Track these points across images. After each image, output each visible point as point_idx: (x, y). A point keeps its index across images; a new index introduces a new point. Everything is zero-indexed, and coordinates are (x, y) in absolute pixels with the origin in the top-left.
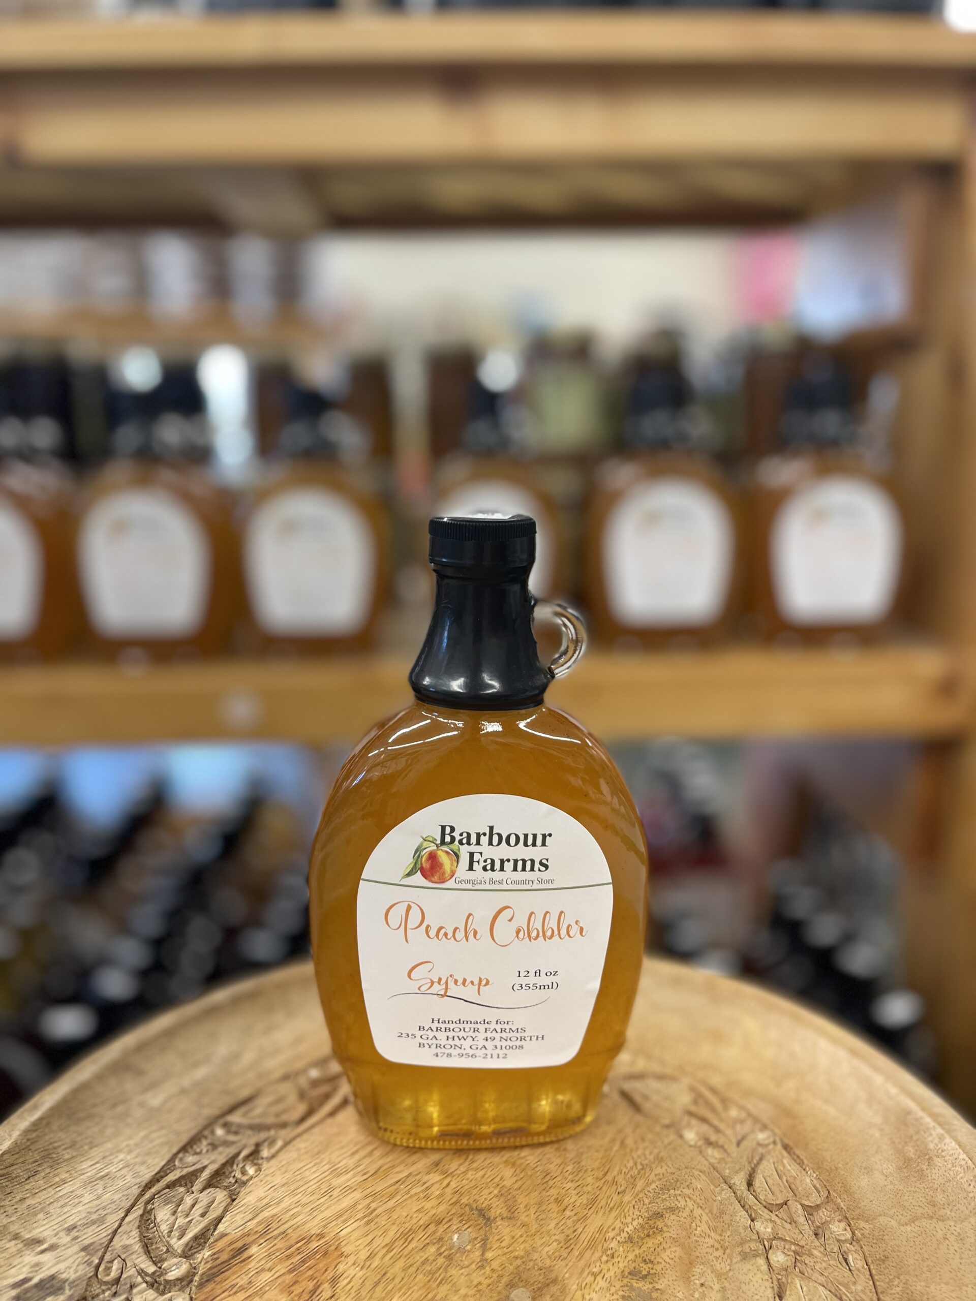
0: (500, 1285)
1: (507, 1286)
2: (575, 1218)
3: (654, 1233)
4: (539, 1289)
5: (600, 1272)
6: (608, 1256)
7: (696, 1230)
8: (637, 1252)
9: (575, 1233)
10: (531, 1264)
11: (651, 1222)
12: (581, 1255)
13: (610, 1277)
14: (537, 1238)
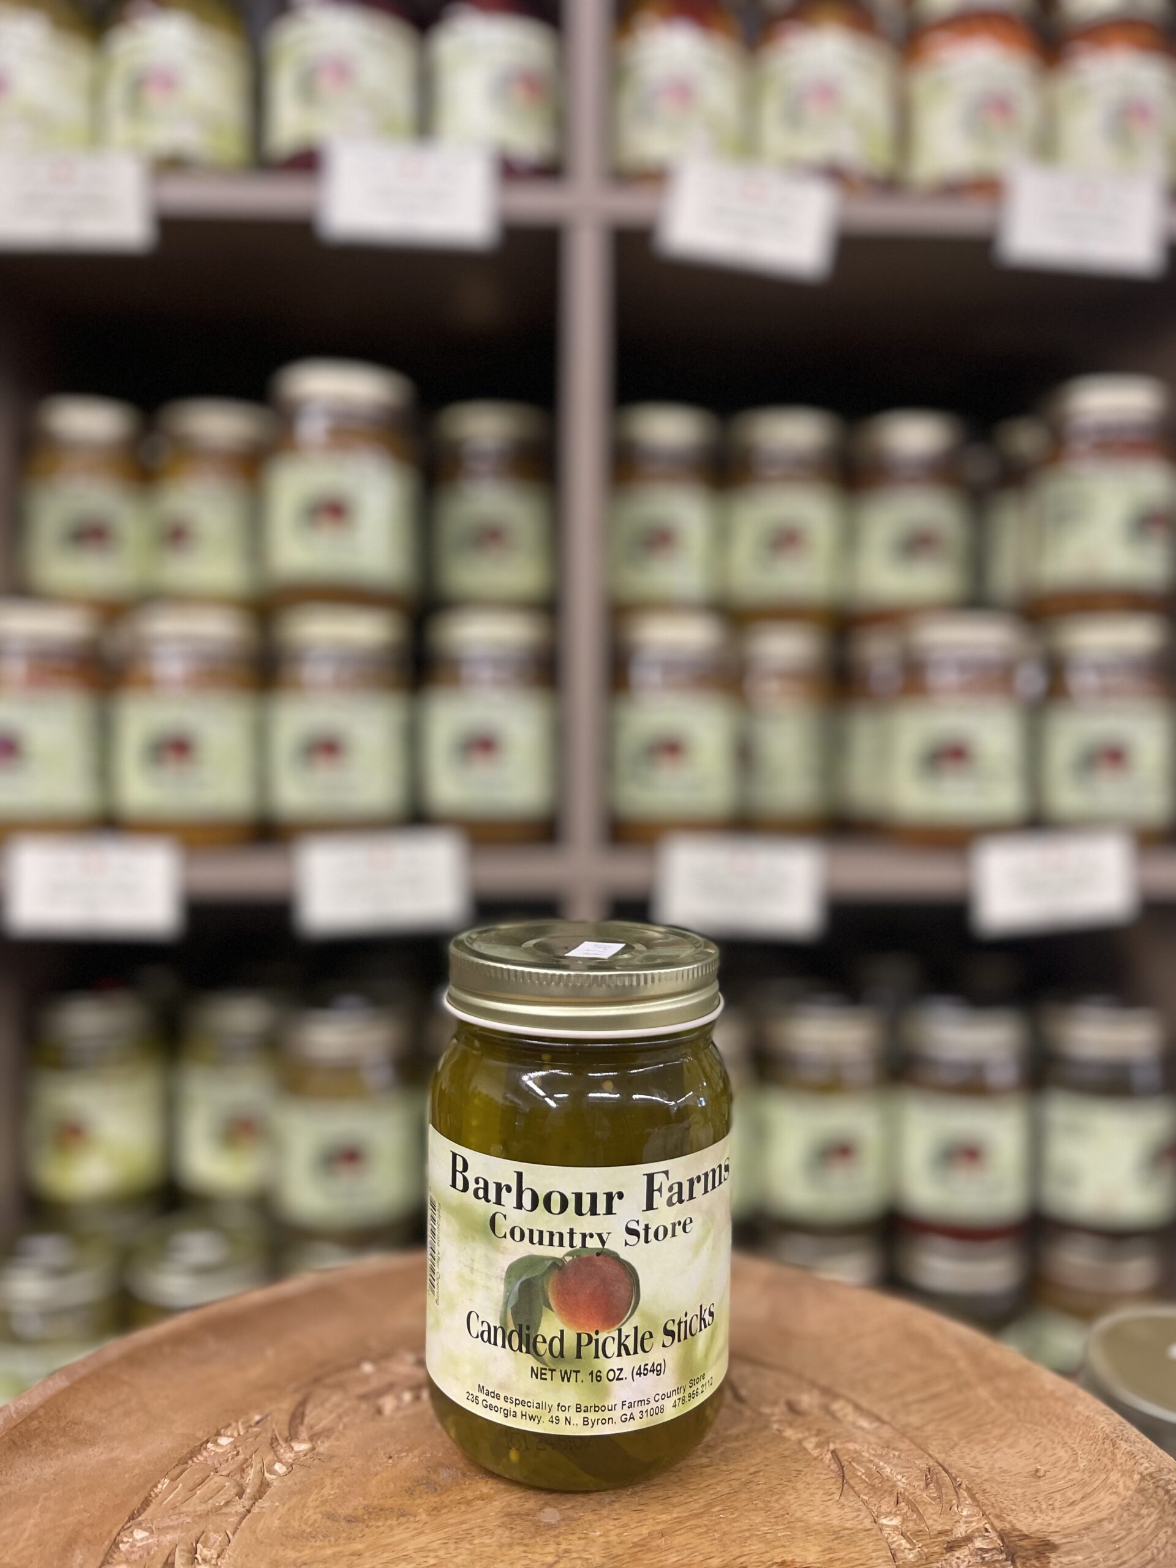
0: (562, 1531)
1: (556, 1528)
2: (432, 1554)
3: (374, 1509)
4: (528, 1515)
5: (459, 1503)
6: (440, 1511)
7: (335, 1493)
8: (409, 1502)
9: (446, 1541)
10: (515, 1536)
11: (366, 1517)
12: (462, 1523)
13: (456, 1495)
14: (485, 1555)
